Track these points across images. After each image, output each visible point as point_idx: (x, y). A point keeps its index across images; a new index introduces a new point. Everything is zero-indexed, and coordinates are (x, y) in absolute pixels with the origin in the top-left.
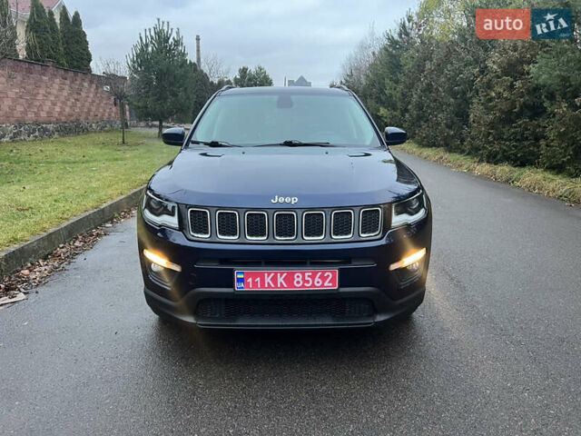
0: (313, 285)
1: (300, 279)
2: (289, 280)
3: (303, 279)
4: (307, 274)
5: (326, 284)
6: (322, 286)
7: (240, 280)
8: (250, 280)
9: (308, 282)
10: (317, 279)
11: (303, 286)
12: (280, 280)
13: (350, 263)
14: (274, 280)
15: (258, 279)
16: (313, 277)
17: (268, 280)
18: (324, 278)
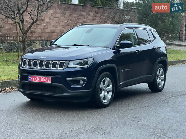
0: (45, 81)
1: (42, 79)
2: (40, 79)
3: (43, 79)
4: (44, 78)
5: (48, 81)
6: (47, 82)
7: (30, 78)
8: (32, 79)
9: (44, 80)
10: (46, 80)
11: (43, 81)
12: (38, 79)
13: (55, 76)
14: (37, 79)
15: (33, 78)
16: (45, 79)
17: (35, 79)
18: (48, 79)
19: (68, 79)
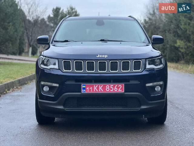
0: (114, 91)
1: (108, 88)
2: (104, 88)
3: (110, 88)
4: (111, 86)
5: (119, 90)
6: (118, 91)
7: (84, 88)
8: (88, 88)
9: (112, 89)
10: (115, 88)
11: (110, 91)
12: (100, 88)
13: (129, 82)
14: (98, 88)
15: (91, 88)
17: (95, 88)
18: (118, 88)
19: (148, 85)
